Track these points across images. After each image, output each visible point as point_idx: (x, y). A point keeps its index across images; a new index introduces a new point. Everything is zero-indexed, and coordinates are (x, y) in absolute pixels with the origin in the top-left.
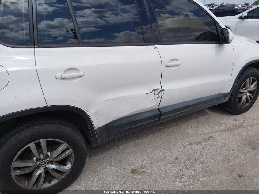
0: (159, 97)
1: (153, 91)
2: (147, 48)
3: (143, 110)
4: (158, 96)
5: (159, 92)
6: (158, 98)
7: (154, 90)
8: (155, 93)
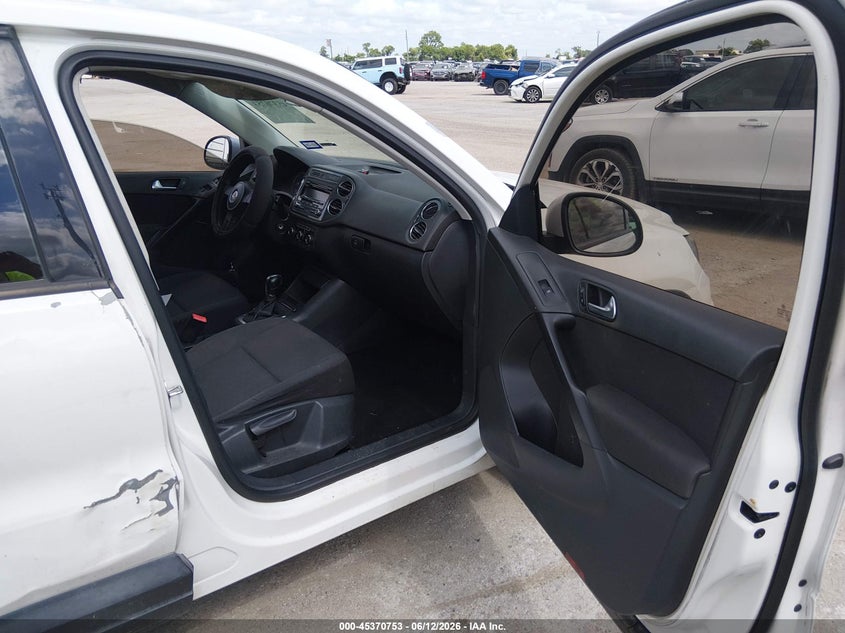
0: (169, 507)
1: (123, 489)
2: (54, 305)
3: (82, 577)
4: (163, 505)
5: (166, 487)
6: (161, 513)
7: (135, 485)
8: (137, 495)
